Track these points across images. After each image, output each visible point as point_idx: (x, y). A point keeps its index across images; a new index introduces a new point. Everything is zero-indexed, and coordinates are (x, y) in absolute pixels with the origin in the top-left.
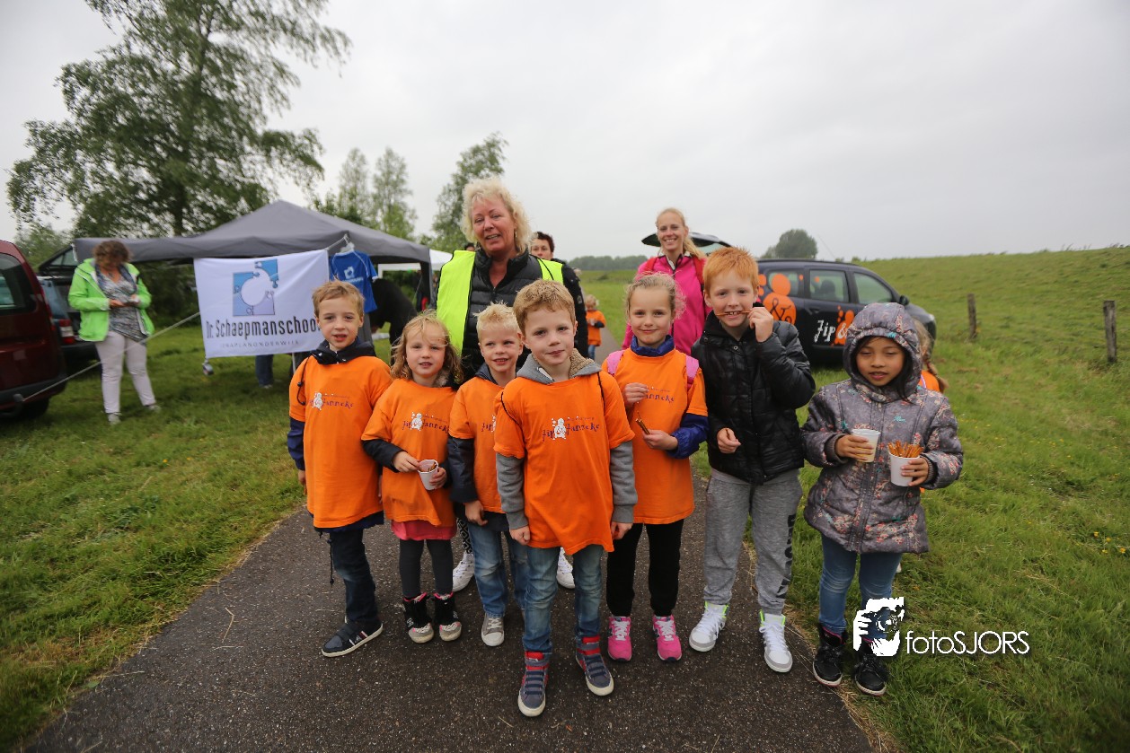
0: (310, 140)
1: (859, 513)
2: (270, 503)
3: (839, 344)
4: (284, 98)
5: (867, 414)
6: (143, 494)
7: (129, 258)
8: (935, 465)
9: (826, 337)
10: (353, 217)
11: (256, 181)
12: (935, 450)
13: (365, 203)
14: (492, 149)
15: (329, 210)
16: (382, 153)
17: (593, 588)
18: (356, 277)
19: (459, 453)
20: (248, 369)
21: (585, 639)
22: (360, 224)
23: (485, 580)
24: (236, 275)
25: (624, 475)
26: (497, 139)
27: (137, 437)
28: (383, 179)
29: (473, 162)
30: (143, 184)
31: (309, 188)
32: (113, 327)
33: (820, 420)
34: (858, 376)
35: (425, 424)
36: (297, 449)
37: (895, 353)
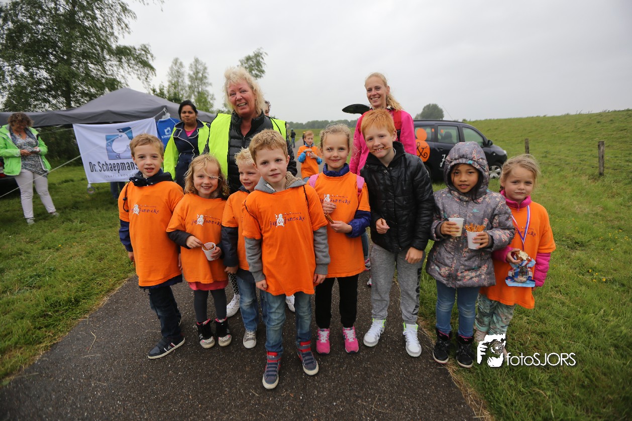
0: (145, 52)
1: (453, 266)
2: (122, 268)
4: (126, 26)
5: (457, 209)
6: (45, 266)
8: (492, 238)
10: (176, 99)
11: (114, 77)
12: (496, 228)
13: (184, 91)
14: (257, 58)
15: (162, 95)
17: (305, 314)
21: (301, 343)
23: (246, 309)
25: (322, 246)
27: (44, 232)
28: (194, 77)
30: (45, 80)
32: (24, 166)
34: (452, 186)
35: (205, 221)
36: (126, 239)
37: (473, 173)
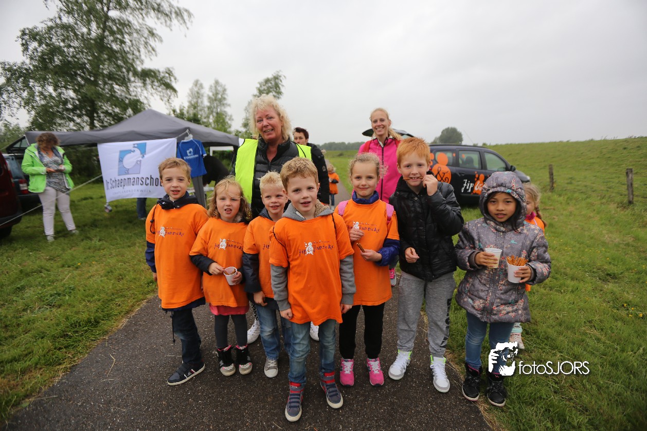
0: (169, 74)
1: (489, 299)
2: (141, 289)
3: (476, 194)
4: (153, 50)
5: (493, 239)
6: (64, 284)
7: (58, 143)
8: (534, 270)
9: (468, 190)
10: (195, 120)
11: (138, 98)
12: (534, 260)
13: (203, 112)
14: (277, 80)
15: (181, 116)
16: (212, 82)
17: (330, 344)
18: (194, 155)
19: (249, 263)
20: (132, 208)
21: (326, 374)
22: (198, 124)
23: (266, 338)
24: (121, 152)
25: (348, 276)
26: (280, 74)
27: (63, 250)
28: (213, 97)
29: (265, 88)
30: (70, 99)
31: (169, 103)
32: (49, 184)
33: (466, 242)
34: (488, 215)
35: (228, 245)
36: (151, 260)
37: (510, 202)
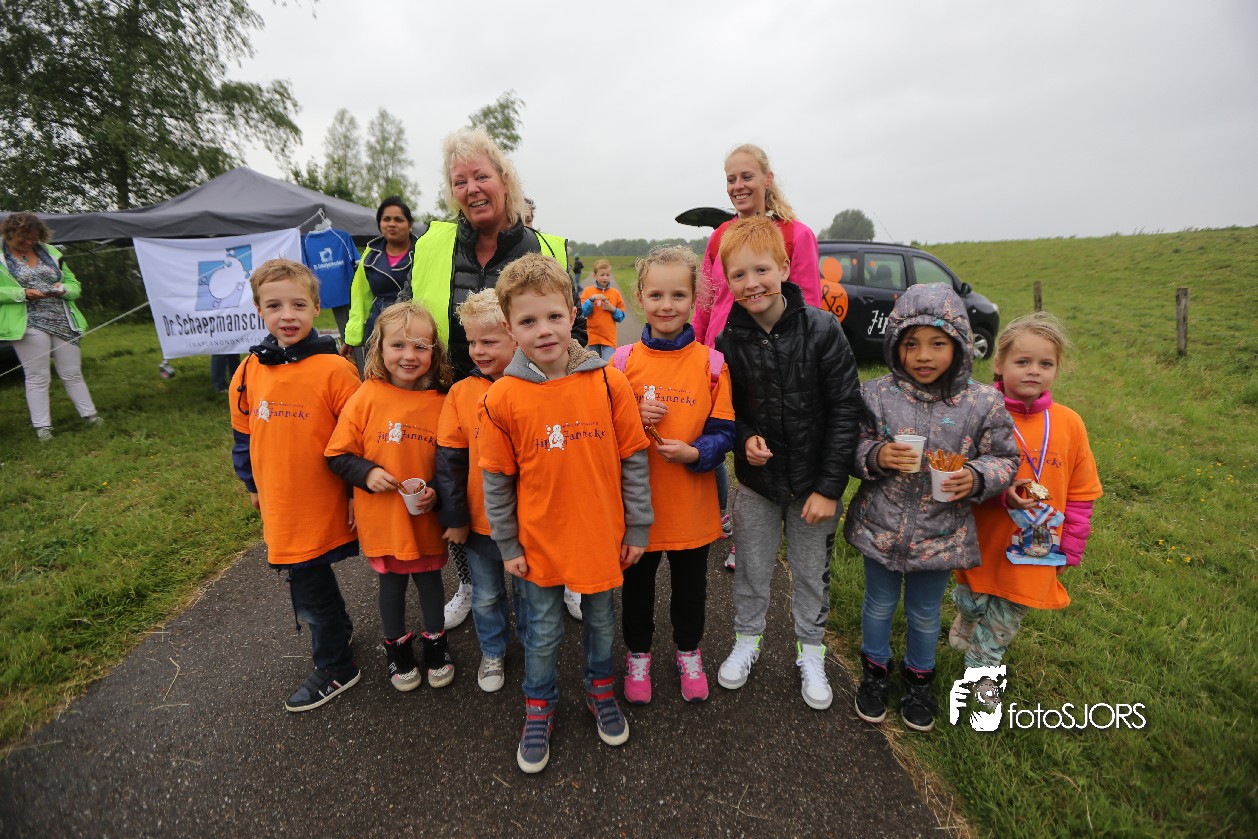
0: (281, 94)
1: (902, 530)
2: (232, 530)
5: (911, 417)
6: (74, 524)
8: (981, 475)
10: (342, 192)
11: (217, 146)
12: (986, 454)
13: (357, 177)
15: (312, 183)
16: (375, 115)
18: (335, 260)
19: (448, 469)
21: (595, 682)
23: (483, 613)
24: (201, 267)
25: (637, 490)
26: (512, 99)
27: (72, 455)
28: (378, 147)
30: (75, 149)
32: (33, 322)
34: (901, 371)
35: (405, 436)
36: (244, 468)
37: (943, 344)
